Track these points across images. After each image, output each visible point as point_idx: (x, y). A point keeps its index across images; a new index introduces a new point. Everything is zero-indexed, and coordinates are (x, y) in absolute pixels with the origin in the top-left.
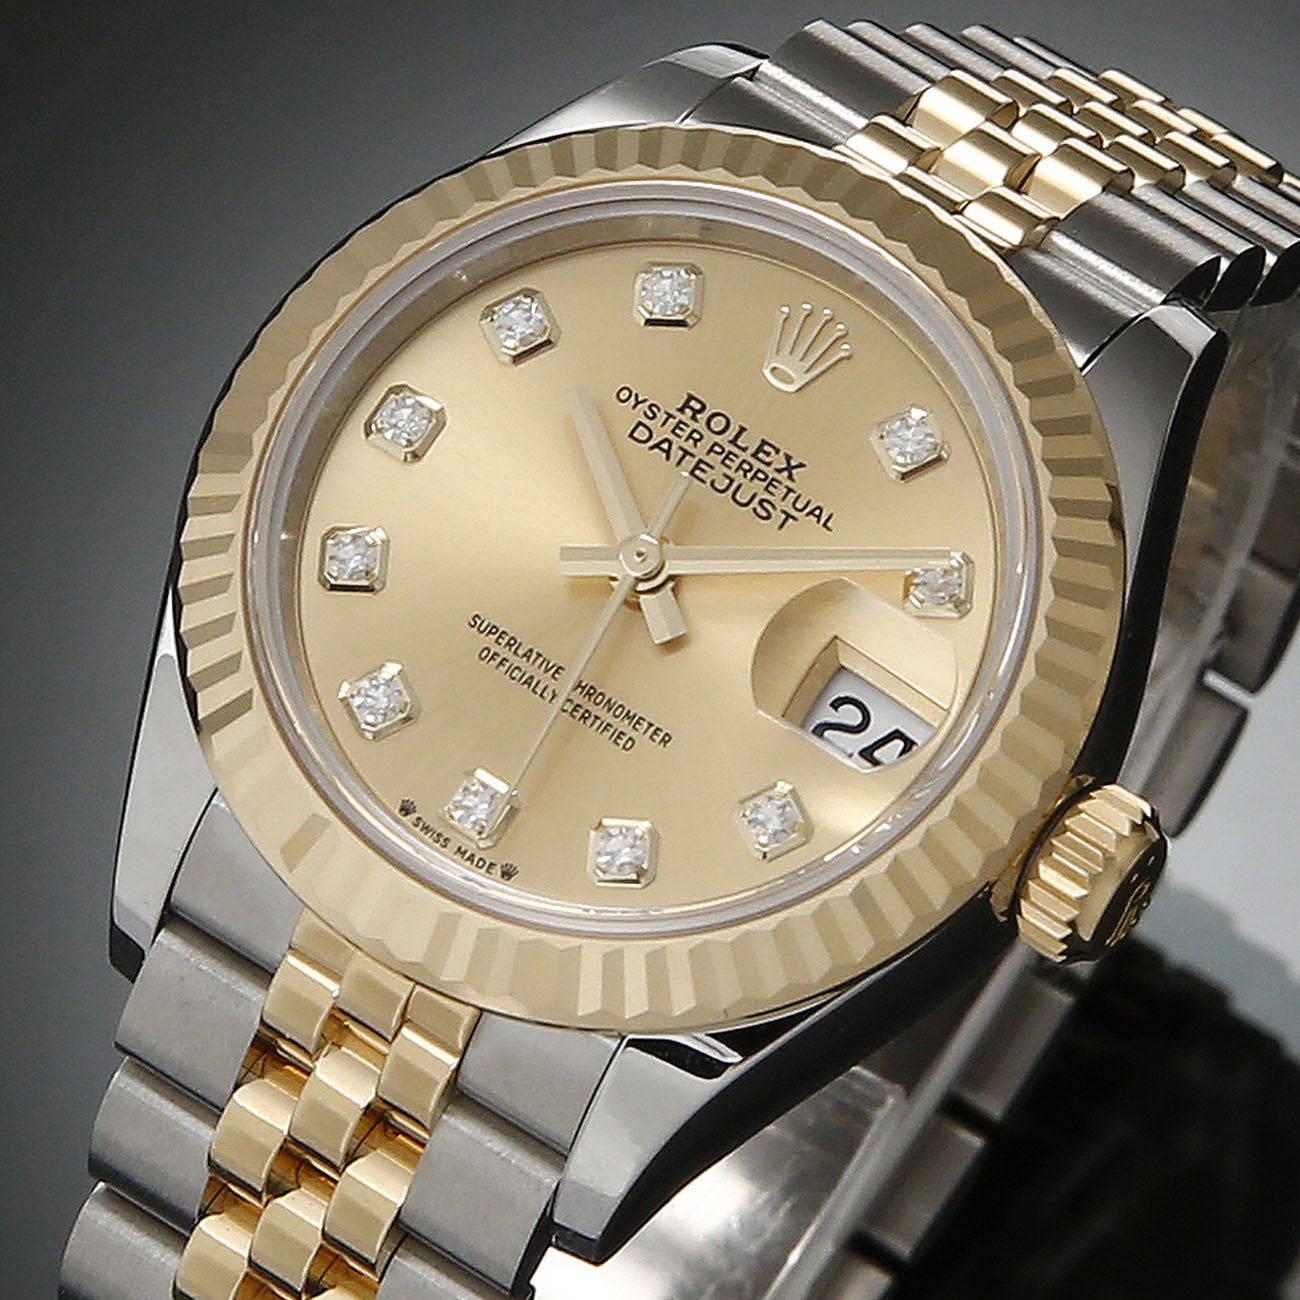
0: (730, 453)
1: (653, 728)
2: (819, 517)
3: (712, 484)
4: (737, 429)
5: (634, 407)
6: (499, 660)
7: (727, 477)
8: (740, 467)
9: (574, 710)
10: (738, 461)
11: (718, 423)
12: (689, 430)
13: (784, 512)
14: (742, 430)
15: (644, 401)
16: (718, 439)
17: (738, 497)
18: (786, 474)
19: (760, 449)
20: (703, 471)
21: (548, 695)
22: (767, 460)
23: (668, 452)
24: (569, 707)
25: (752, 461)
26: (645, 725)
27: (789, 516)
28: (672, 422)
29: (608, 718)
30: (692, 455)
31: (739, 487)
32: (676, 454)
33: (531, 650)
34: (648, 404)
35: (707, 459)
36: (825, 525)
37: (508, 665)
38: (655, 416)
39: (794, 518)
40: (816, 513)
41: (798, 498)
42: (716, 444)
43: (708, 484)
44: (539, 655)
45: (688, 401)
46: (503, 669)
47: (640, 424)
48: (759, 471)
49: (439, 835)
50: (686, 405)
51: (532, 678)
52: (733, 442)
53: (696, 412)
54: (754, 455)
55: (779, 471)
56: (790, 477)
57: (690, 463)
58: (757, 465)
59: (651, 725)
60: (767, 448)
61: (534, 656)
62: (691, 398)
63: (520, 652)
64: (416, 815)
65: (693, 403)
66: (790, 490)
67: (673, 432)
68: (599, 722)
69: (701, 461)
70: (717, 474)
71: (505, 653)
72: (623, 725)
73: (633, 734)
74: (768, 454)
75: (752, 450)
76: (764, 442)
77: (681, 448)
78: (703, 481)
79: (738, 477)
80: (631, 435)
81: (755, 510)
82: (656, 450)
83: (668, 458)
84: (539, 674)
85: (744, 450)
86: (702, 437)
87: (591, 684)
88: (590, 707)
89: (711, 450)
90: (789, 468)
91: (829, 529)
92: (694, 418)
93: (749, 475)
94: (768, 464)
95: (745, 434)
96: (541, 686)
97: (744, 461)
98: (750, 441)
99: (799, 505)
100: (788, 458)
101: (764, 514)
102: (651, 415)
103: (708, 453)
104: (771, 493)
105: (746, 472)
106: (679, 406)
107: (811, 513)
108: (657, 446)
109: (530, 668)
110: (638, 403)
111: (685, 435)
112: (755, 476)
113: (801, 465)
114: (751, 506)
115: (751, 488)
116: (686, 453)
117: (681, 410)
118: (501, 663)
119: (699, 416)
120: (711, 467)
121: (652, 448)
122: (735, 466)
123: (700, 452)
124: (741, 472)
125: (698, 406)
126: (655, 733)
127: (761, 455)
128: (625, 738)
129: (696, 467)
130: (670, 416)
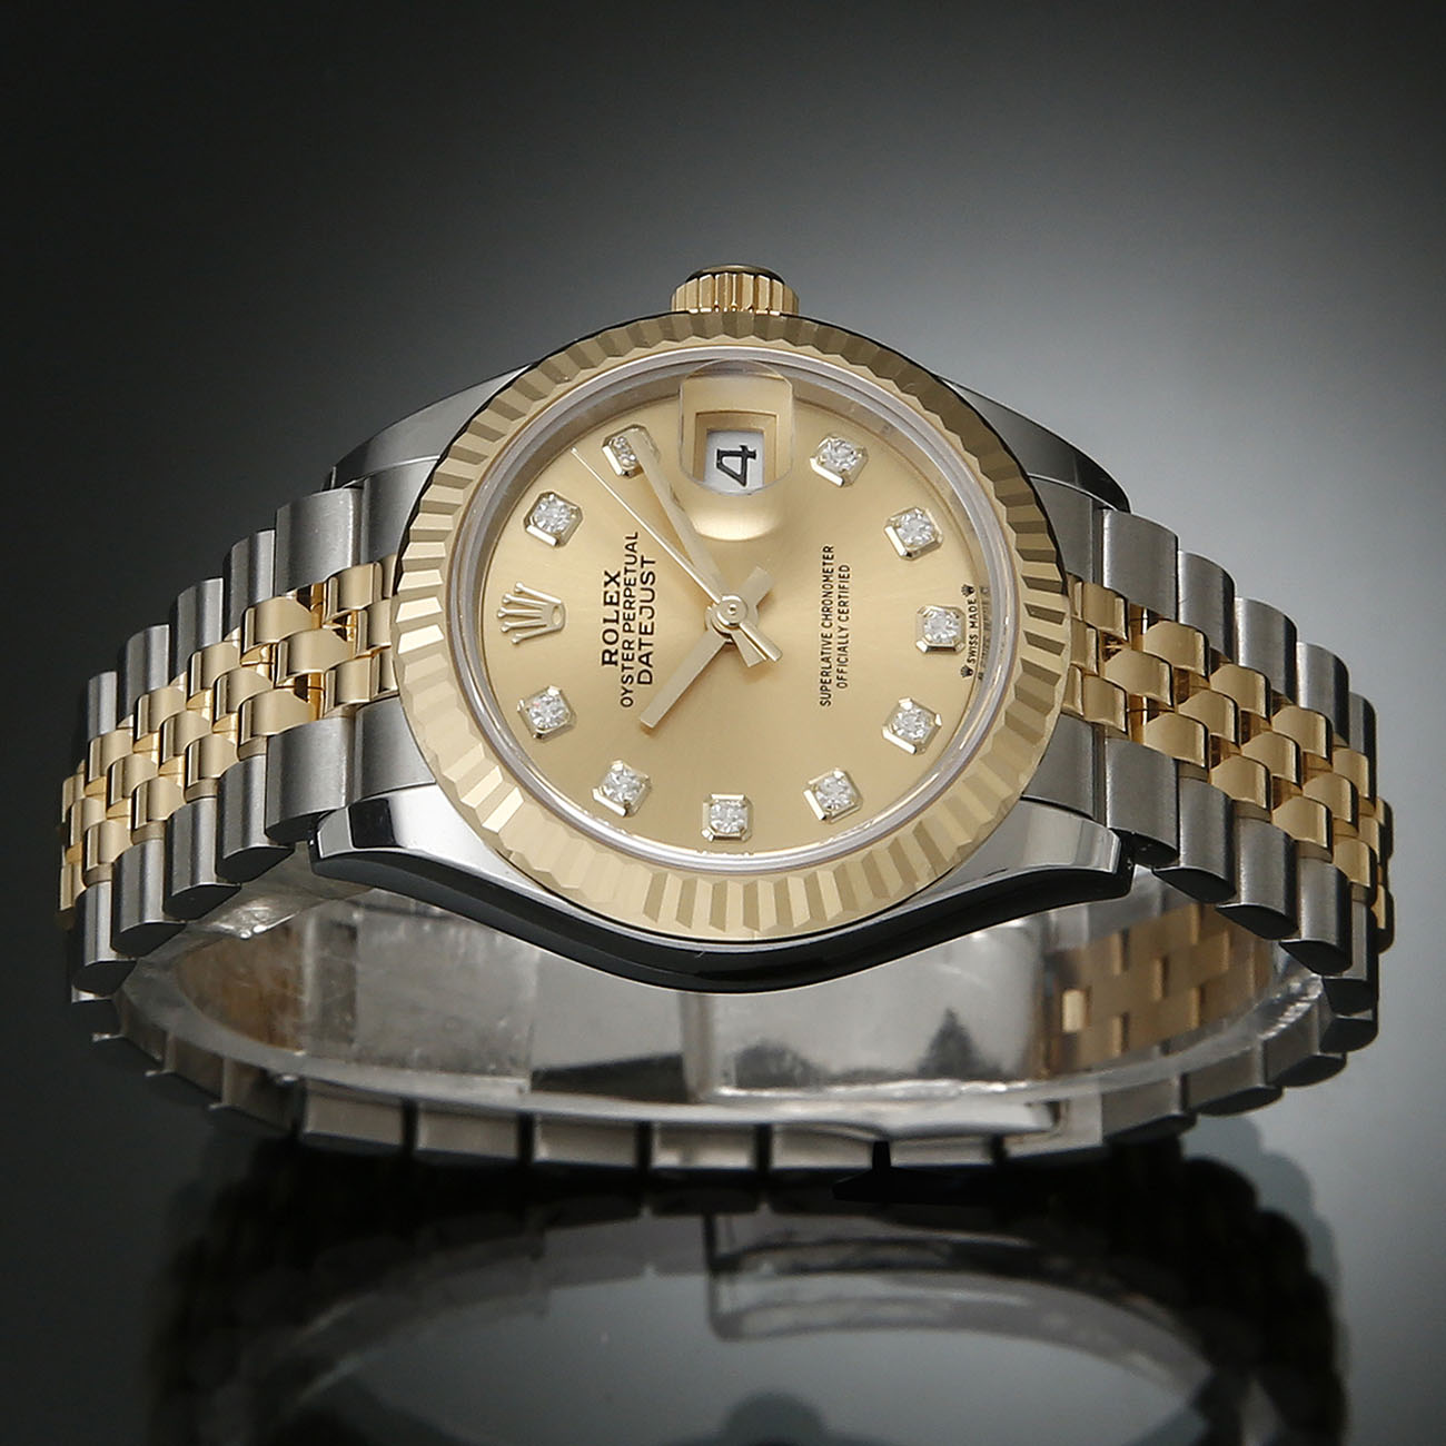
0: (624, 618)
1: (827, 561)
2: (633, 544)
3: (652, 617)
4: (607, 624)
5: (631, 692)
6: (840, 675)
7: (641, 613)
8: (630, 608)
9: (843, 612)
10: (627, 612)
11: (611, 637)
12: (626, 652)
13: (642, 566)
14: (605, 621)
15: (624, 688)
16: (620, 631)
17: (650, 598)
18: (617, 580)
19: (611, 603)
20: (646, 627)
21: (843, 633)
22: (615, 596)
23: (647, 655)
24: (843, 617)
25: (621, 603)
26: (826, 567)
27: (643, 562)
28: (627, 664)
29: (836, 590)
30: (640, 639)
31: (642, 601)
32: (645, 649)
33: (823, 660)
34: (625, 686)
35: (637, 631)
36: (636, 538)
37: (840, 668)
38: (630, 676)
39: (642, 557)
40: (631, 548)
41: (627, 563)
42: (624, 630)
43: (653, 620)
44: (822, 653)
45: (607, 663)
46: (845, 669)
47: (639, 682)
48: (625, 596)
49: (970, 643)
50: (610, 662)
51: (839, 649)
52: (617, 621)
53: (611, 655)
54: (617, 604)
55: (618, 584)
56: (618, 575)
57: (645, 639)
58: (622, 599)
59: (824, 564)
60: (608, 600)
61: (824, 656)
62: (604, 663)
63: (828, 665)
64: (968, 665)
65: (607, 659)
66: (626, 571)
67: (633, 659)
68: (842, 594)
69: (641, 633)
70: (643, 619)
71: (834, 675)
72: (835, 578)
73: (836, 572)
74: (611, 597)
75: (616, 608)
76: (606, 603)
77: (640, 649)
78: (653, 624)
79: (637, 605)
80: (650, 683)
81: (652, 583)
82: (650, 663)
83: (650, 653)
84: (834, 646)
85: (617, 612)
86: (626, 641)
87: (821, 613)
88: (836, 603)
89: (630, 631)
90: (613, 579)
91: (637, 534)
92: (616, 653)
93: (631, 600)
94: (618, 593)
95: (608, 617)
96: (841, 640)
97: (625, 608)
98: (610, 612)
99: (633, 560)
100: (606, 584)
101: (651, 577)
102: (630, 680)
103: (633, 632)
104: (635, 580)
105: (631, 603)
106: (613, 666)
107: (632, 550)
108: (647, 663)
109: (834, 654)
110: (627, 691)
111: (630, 652)
112: (630, 596)
113: (606, 573)
114: (652, 587)
115: (639, 594)
116: (641, 644)
117: (616, 663)
118: (842, 672)
119: (613, 651)
120: (641, 624)
121: (650, 666)
122: (631, 612)
123: (634, 637)
124: (633, 606)
125: (607, 655)
126: (828, 558)
127: (615, 600)
128: (842, 574)
129: (646, 633)
130: (624, 668)
